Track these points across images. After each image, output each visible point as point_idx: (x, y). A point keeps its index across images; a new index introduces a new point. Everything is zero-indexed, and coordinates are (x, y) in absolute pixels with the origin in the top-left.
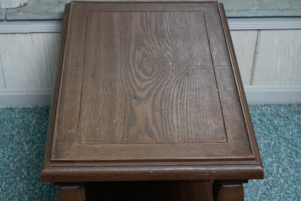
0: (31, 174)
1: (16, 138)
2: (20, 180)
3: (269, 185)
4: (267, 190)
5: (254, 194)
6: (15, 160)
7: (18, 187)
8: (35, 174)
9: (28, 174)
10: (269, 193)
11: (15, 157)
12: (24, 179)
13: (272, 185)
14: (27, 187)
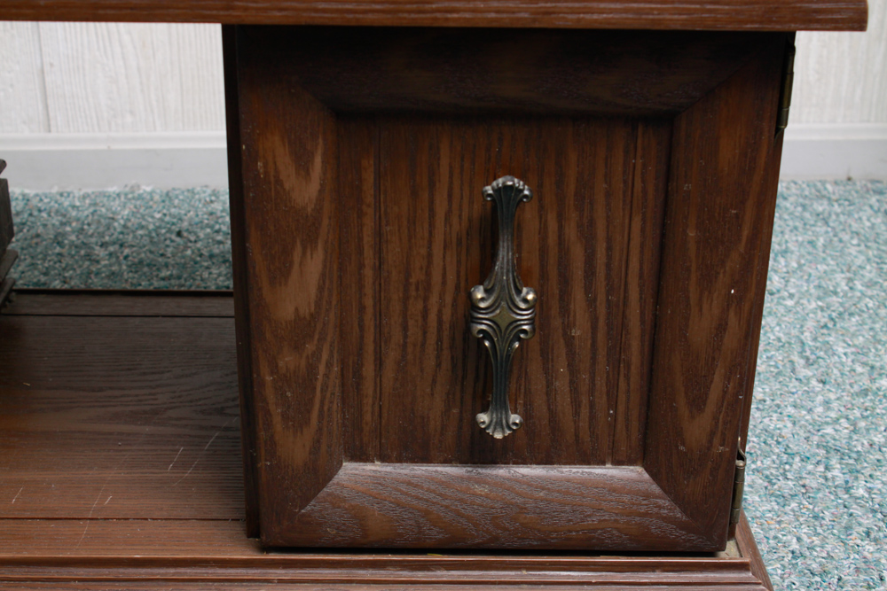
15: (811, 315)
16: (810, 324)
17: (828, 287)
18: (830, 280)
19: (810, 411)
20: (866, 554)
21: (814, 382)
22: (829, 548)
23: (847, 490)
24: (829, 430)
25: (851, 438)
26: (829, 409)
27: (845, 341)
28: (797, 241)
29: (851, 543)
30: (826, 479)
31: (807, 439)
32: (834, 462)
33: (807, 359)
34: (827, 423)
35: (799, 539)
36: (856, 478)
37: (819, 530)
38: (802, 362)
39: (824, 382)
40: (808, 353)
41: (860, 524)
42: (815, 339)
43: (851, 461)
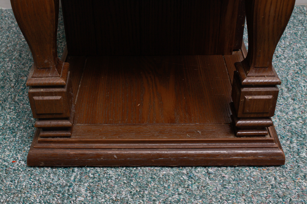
0: (23, 56)
1: (14, 29)
2: (9, 61)
3: (301, 66)
4: (300, 69)
5: (285, 73)
6: (8, 45)
7: (6, 66)
8: (28, 55)
9: (20, 56)
10: (302, 72)
11: (8, 43)
12: (14, 59)
13: (304, 65)
14: (15, 66)
15: (292, 67)
16: (291, 72)
17: (300, 54)
18: (301, 51)
19: (287, 113)
20: (303, 187)
21: (290, 100)
22: (287, 183)
23: (298, 154)
24: (294, 123)
25: (302, 127)
26: (295, 113)
27: (304, 80)
28: (290, 33)
29: (297, 181)
30: (290, 148)
31: (284, 127)
32: (294, 139)
33: (288, 88)
34: (293, 120)
35: (275, 179)
36: (303, 148)
37: (285, 174)
38: (286, 90)
39: (294, 100)
40: (289, 86)
41: (302, 172)
42: (292, 79)
43: (301, 139)
